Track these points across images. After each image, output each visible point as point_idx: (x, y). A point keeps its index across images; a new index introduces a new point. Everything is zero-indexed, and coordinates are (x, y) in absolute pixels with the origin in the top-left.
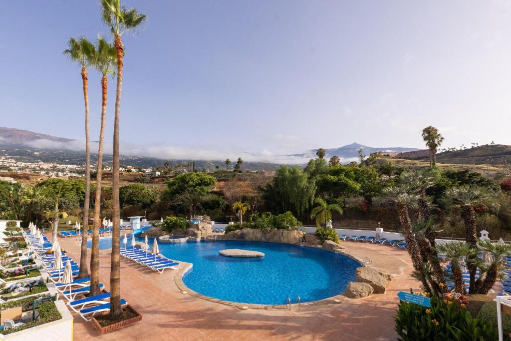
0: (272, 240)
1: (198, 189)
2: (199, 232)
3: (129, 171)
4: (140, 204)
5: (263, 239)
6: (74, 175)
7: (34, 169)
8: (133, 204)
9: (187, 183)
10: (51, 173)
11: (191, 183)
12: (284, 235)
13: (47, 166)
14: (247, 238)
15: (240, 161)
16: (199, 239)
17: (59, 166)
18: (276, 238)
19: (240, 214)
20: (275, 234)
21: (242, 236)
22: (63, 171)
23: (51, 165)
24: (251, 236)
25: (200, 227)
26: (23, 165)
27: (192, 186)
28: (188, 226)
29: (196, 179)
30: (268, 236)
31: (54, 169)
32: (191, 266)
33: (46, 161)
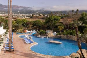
0: (70, 39)
1: (54, 21)
2: (48, 35)
3: (41, 16)
4: (38, 26)
5: (67, 38)
6: (27, 17)
7: (18, 16)
8: (36, 26)
9: (50, 19)
10: (21, 17)
11: (51, 19)
12: (74, 37)
13: (21, 15)
14: (62, 38)
15: (77, 10)
16: (47, 37)
17: (24, 15)
18: (71, 38)
19: (61, 30)
20: (71, 37)
21: (60, 37)
22: (24, 16)
23: (22, 15)
24: (63, 37)
25: (49, 33)
26: (16, 15)
27: (52, 20)
28: (46, 33)
29: (53, 18)
30: (68, 37)
31: (23, 16)
32: (37, 44)
33: (21, 14)
